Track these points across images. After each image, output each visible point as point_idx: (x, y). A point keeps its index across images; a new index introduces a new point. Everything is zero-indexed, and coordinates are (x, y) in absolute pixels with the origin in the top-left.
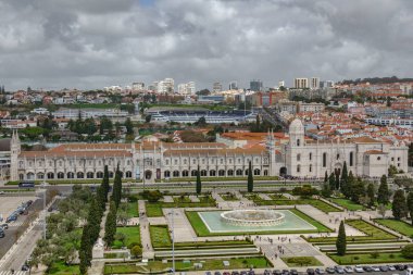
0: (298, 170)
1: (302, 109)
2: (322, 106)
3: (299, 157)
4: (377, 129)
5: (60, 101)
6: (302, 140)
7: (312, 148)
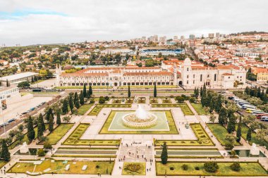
0: (188, 83)
1: (206, 48)
2: (216, 46)
3: (188, 77)
4: (238, 58)
5: (107, 46)
6: (190, 68)
7: (195, 72)
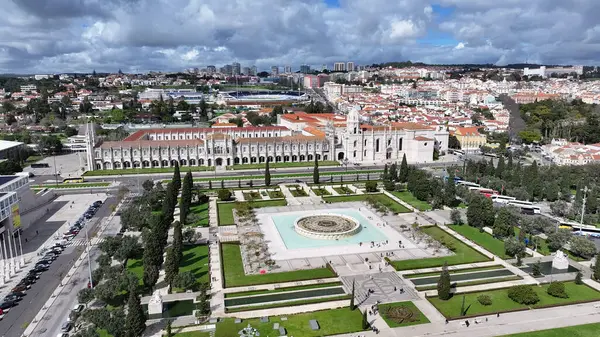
0: (355, 154)
1: (344, 90)
2: (361, 88)
3: (356, 144)
4: (409, 109)
5: (145, 83)
6: (358, 128)
7: (367, 135)
